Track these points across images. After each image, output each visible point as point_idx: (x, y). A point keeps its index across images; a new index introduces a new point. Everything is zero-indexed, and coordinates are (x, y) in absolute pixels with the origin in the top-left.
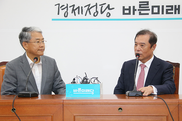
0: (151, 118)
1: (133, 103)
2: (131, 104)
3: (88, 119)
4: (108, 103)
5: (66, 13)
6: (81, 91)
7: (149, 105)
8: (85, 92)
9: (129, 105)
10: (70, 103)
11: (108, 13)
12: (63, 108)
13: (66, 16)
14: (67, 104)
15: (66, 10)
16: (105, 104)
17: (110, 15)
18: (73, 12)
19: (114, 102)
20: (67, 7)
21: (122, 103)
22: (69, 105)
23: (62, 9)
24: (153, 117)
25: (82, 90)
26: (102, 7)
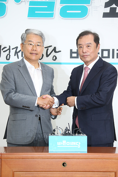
0: (98, 175)
1: (78, 158)
2: (76, 159)
3: (29, 175)
4: (51, 158)
5: (8, 55)
6: (66, 144)
7: (96, 159)
8: (70, 145)
9: (73, 159)
10: (9, 157)
11: (54, 56)
12: (1, 162)
13: (8, 59)
14: (5, 158)
15: (8, 52)
16: (47, 158)
17: (56, 58)
18: (16, 54)
19: (57, 156)
20: (9, 49)
21: (66, 158)
22: (7, 159)
23: (4, 52)
24: (101, 172)
25: (67, 142)
26: (48, 49)
